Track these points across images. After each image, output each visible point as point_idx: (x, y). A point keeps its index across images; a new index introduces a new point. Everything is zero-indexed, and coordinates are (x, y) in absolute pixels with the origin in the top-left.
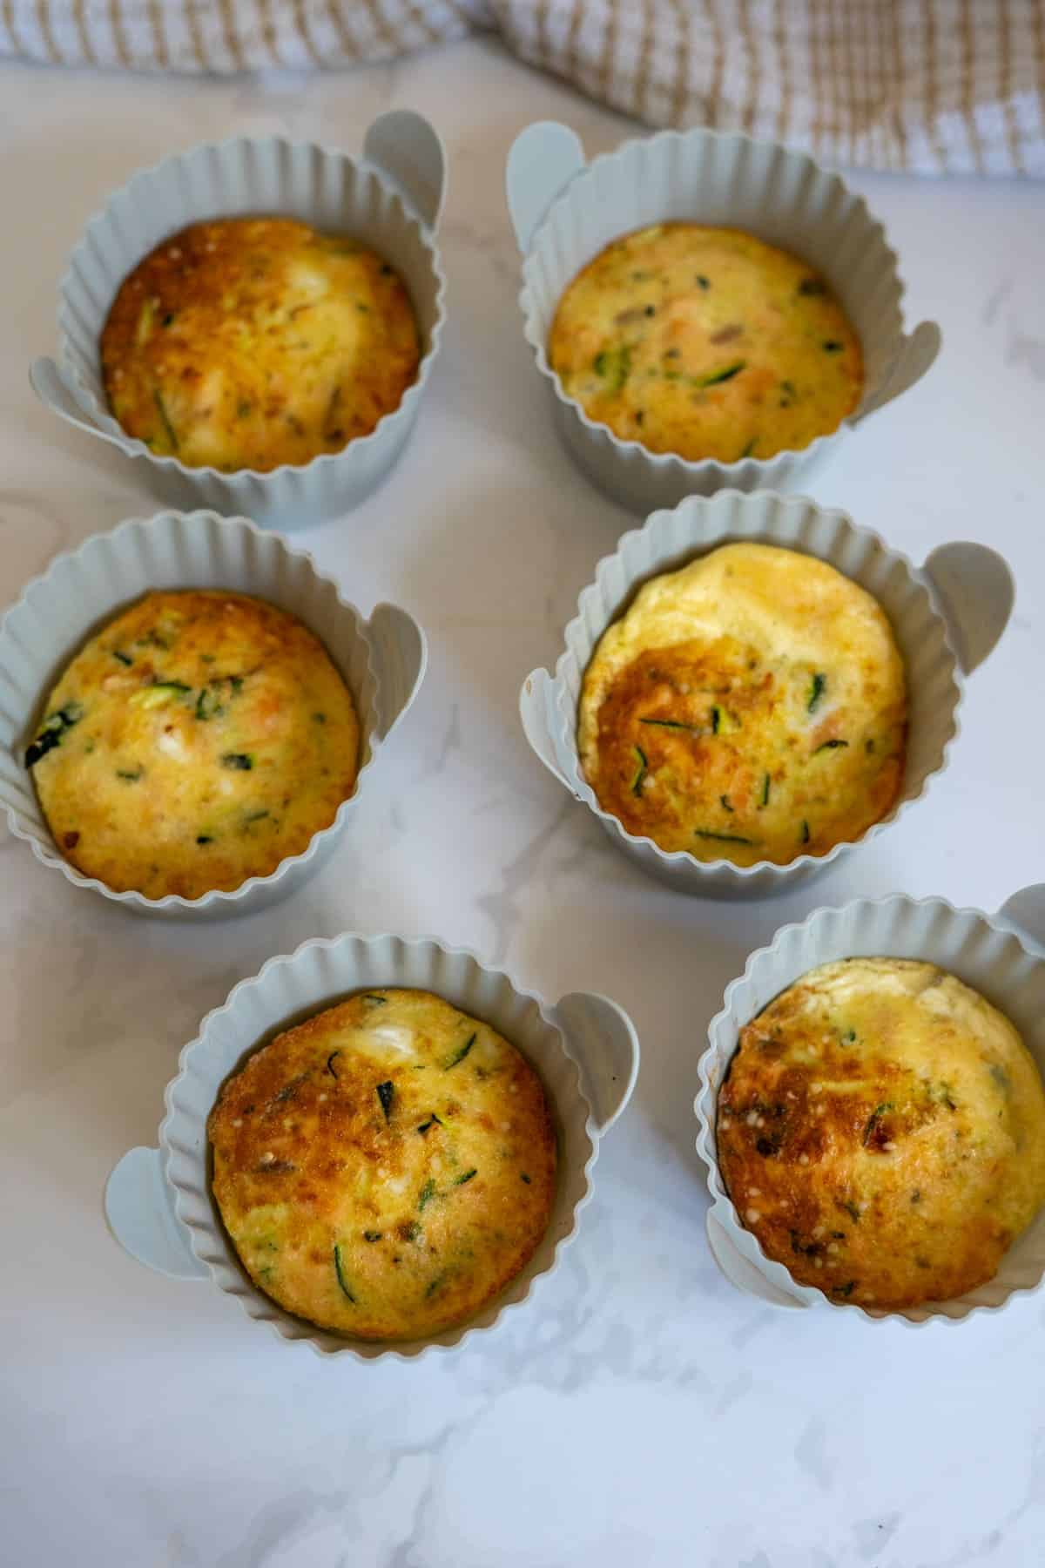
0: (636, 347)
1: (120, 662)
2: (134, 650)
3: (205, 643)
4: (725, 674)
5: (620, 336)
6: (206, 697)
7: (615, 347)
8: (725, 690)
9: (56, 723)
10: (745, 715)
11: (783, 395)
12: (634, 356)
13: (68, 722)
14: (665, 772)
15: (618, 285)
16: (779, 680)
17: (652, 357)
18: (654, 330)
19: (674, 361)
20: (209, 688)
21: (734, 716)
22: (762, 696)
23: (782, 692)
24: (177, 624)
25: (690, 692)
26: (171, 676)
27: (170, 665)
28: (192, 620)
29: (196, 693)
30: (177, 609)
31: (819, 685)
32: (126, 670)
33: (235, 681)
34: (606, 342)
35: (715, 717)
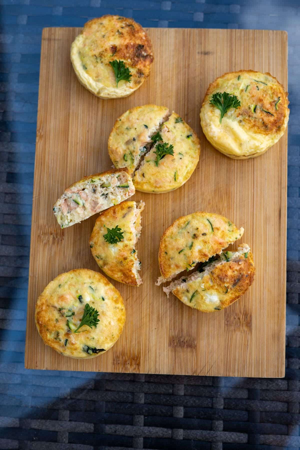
0: (134, 151)
1: (68, 342)
2: (63, 341)
3: (53, 323)
5: (128, 149)
6: (68, 315)
7: (128, 152)
9: (90, 352)
13: (89, 348)
15: (122, 133)
18: (138, 143)
20: (65, 316)
24: (51, 333)
26: (66, 328)
27: (63, 329)
28: (48, 330)
29: (68, 318)
30: (47, 335)
32: (69, 339)
33: (60, 310)
34: (125, 151)
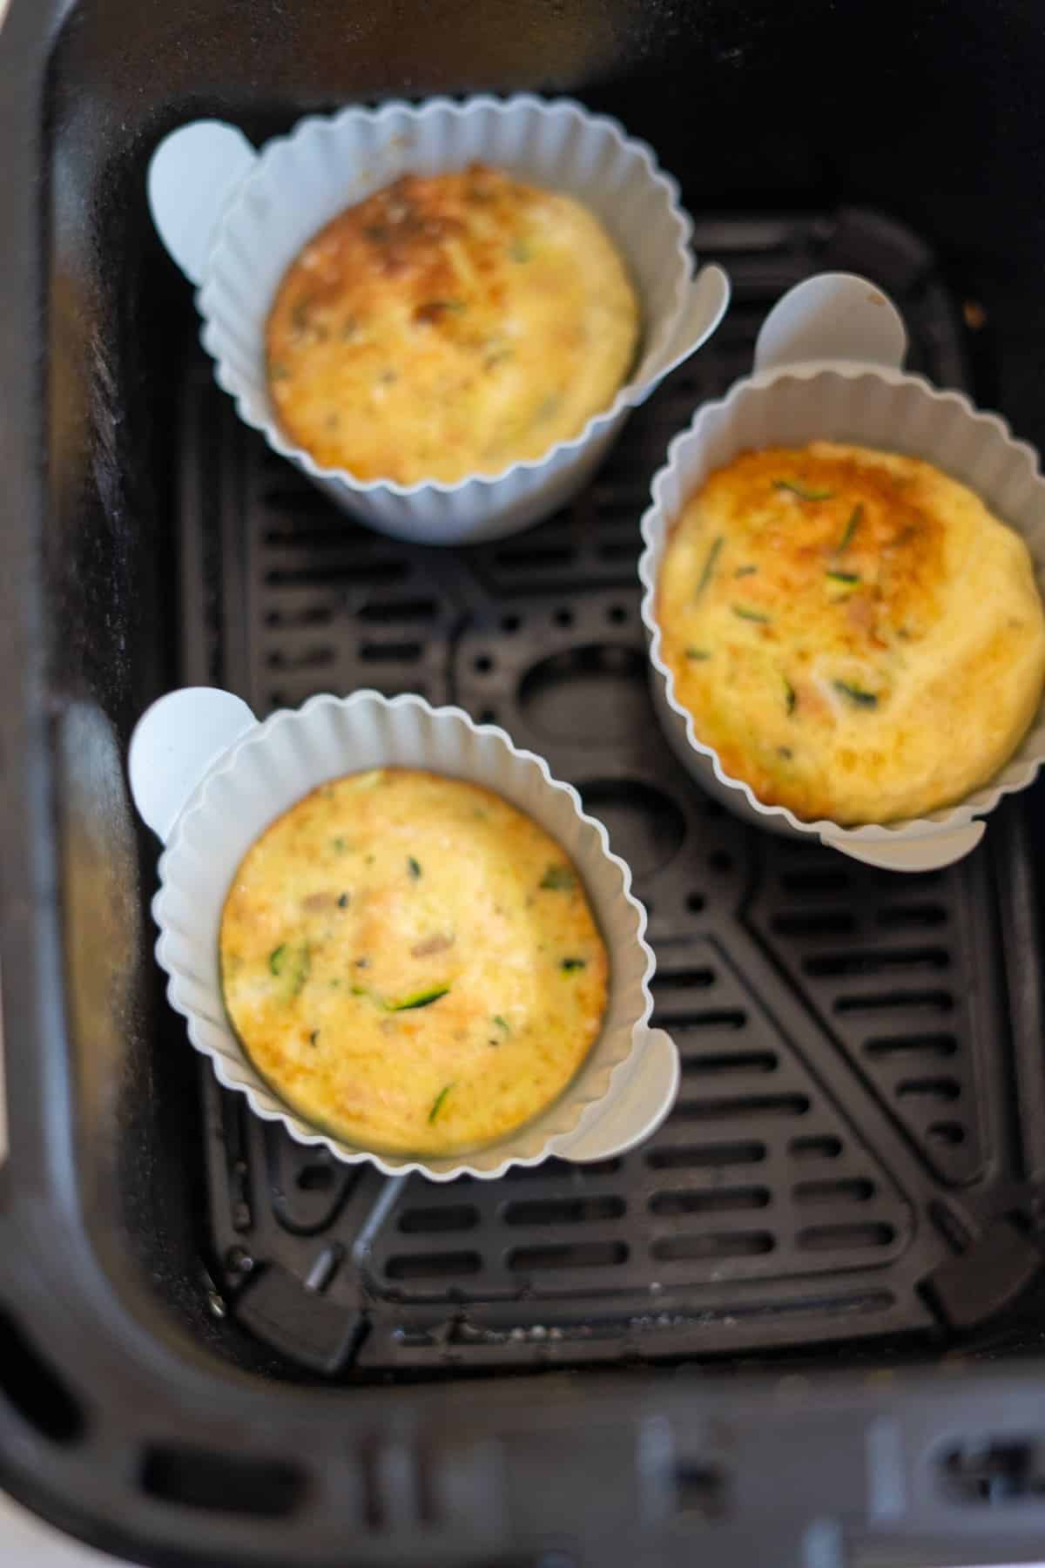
0: (320, 949)
4: (897, 600)
5: (304, 927)
7: (296, 942)
8: (877, 595)
10: (842, 610)
11: (495, 1032)
12: (318, 960)
14: (794, 515)
15: (312, 854)
16: (879, 657)
17: (336, 964)
18: (347, 925)
19: (360, 971)
21: (844, 599)
22: (863, 635)
23: (863, 656)
25: (882, 559)
31: (865, 700)
34: (288, 931)
35: (849, 578)
